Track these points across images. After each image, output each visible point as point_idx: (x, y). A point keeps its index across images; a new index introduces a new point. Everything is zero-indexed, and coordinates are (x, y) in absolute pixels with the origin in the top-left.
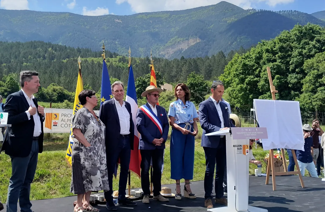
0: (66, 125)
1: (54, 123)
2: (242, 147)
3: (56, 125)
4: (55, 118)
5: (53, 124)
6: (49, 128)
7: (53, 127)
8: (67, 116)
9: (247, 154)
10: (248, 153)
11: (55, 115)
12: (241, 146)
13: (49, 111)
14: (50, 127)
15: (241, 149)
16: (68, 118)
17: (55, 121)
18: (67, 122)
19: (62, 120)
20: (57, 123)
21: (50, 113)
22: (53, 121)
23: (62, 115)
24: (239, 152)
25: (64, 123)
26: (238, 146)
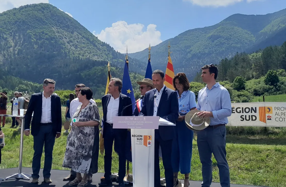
0: (281, 119)
1: (268, 117)
2: (143, 138)
3: (270, 119)
4: (268, 112)
5: (267, 119)
6: (264, 122)
7: (268, 121)
8: (280, 109)
9: (148, 145)
10: (150, 144)
11: (268, 108)
12: (141, 136)
13: (261, 105)
14: (264, 120)
15: (141, 139)
16: (281, 111)
17: (269, 114)
18: (281, 116)
19: (276, 114)
20: (271, 117)
21: (263, 107)
22: (267, 115)
23: (275, 108)
24: (138, 143)
25: (279, 117)
26: (138, 136)
